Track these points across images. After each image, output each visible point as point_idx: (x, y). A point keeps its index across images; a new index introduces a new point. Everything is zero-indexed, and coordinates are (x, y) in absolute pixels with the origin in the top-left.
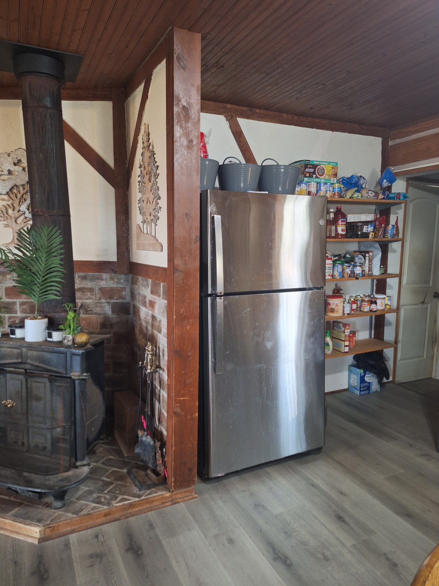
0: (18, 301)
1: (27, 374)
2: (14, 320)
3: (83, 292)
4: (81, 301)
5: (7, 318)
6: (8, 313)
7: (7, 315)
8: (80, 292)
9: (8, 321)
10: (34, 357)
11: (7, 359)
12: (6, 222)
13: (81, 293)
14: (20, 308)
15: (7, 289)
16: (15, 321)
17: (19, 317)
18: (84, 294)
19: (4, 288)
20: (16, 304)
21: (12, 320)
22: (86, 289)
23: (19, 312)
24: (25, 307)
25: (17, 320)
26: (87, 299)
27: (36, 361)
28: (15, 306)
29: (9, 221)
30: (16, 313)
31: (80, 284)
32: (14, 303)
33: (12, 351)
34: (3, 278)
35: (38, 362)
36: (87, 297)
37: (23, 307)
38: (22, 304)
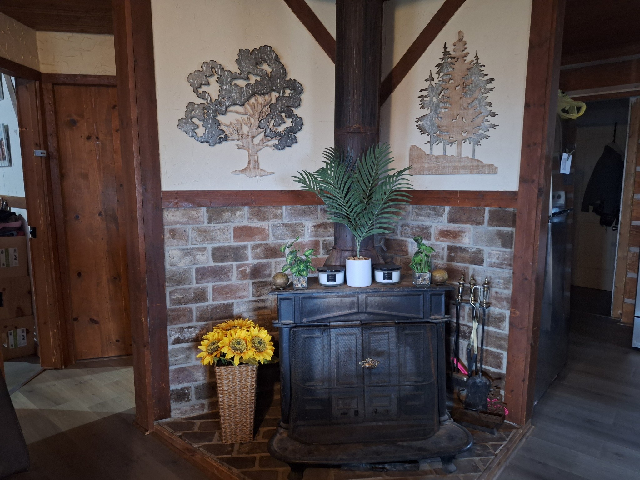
0: (250, 244)
1: (364, 326)
2: (244, 268)
3: (325, 228)
4: (322, 239)
5: (234, 268)
6: (236, 260)
7: (235, 264)
8: (321, 228)
9: (237, 271)
10: (376, 304)
11: (333, 311)
12: (239, 143)
13: (323, 230)
14: (252, 253)
15: (235, 229)
16: (246, 270)
17: (251, 264)
18: (326, 230)
19: (232, 229)
20: (248, 248)
21: (241, 269)
22: (328, 224)
23: (250, 258)
24: (258, 251)
25: (248, 268)
26: (329, 236)
27: (379, 309)
28: (245, 250)
29: (245, 140)
30: (247, 260)
31: (322, 219)
32: (245, 247)
33: (342, 301)
34: (231, 216)
35: (382, 309)
36: (329, 234)
37: (255, 251)
38: (255, 247)
